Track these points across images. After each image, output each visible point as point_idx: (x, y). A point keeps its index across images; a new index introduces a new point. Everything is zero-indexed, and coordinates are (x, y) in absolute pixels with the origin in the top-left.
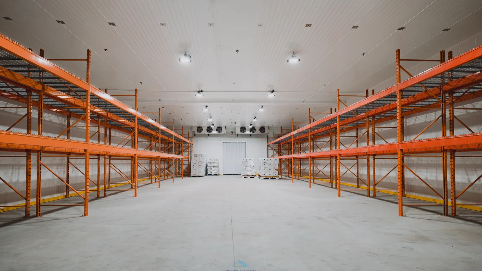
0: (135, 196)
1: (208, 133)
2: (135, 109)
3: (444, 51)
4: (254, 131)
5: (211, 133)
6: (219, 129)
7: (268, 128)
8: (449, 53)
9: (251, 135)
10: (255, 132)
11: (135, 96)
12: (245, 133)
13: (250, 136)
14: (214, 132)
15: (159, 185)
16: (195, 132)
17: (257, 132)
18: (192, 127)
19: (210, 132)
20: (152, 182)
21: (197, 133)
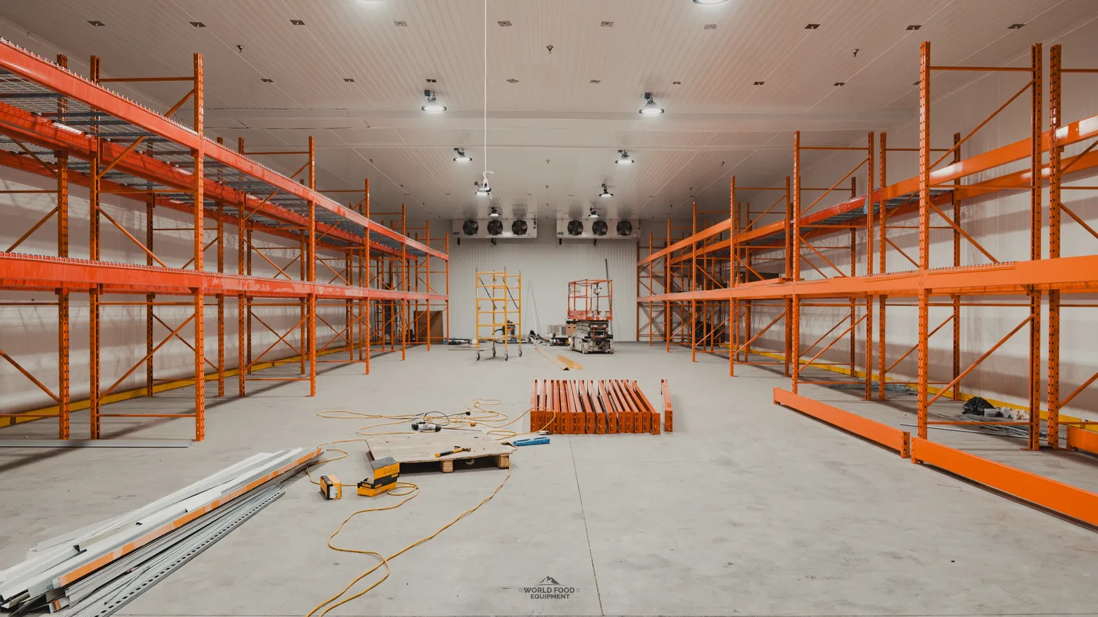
0: (312, 394)
1: (491, 236)
2: (308, 184)
3: (1040, 46)
4: (604, 230)
5: (499, 236)
6: (519, 227)
7: (640, 223)
8: (1053, 49)
9: (595, 241)
10: (605, 233)
11: (308, 153)
12: (579, 236)
13: (595, 244)
14: (507, 234)
15: (367, 366)
16: (458, 233)
17: (612, 233)
18: (451, 221)
19: (497, 233)
20: (351, 359)
21: (463, 236)
